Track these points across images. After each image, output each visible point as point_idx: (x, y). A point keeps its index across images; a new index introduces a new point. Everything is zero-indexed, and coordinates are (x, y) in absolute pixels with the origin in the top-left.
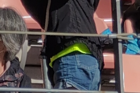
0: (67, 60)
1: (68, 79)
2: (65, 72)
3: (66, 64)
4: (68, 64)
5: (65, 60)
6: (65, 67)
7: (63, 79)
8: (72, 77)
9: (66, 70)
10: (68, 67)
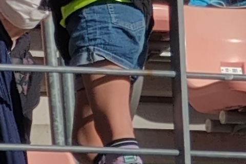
0: (94, 13)
1: (96, 48)
2: (91, 34)
3: (91, 20)
4: (95, 21)
5: (89, 13)
6: (90, 27)
7: (88, 46)
8: (103, 42)
9: (92, 31)
10: (96, 25)
